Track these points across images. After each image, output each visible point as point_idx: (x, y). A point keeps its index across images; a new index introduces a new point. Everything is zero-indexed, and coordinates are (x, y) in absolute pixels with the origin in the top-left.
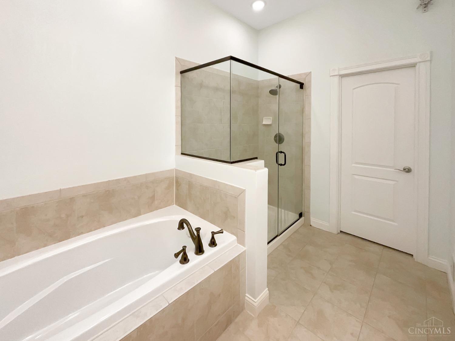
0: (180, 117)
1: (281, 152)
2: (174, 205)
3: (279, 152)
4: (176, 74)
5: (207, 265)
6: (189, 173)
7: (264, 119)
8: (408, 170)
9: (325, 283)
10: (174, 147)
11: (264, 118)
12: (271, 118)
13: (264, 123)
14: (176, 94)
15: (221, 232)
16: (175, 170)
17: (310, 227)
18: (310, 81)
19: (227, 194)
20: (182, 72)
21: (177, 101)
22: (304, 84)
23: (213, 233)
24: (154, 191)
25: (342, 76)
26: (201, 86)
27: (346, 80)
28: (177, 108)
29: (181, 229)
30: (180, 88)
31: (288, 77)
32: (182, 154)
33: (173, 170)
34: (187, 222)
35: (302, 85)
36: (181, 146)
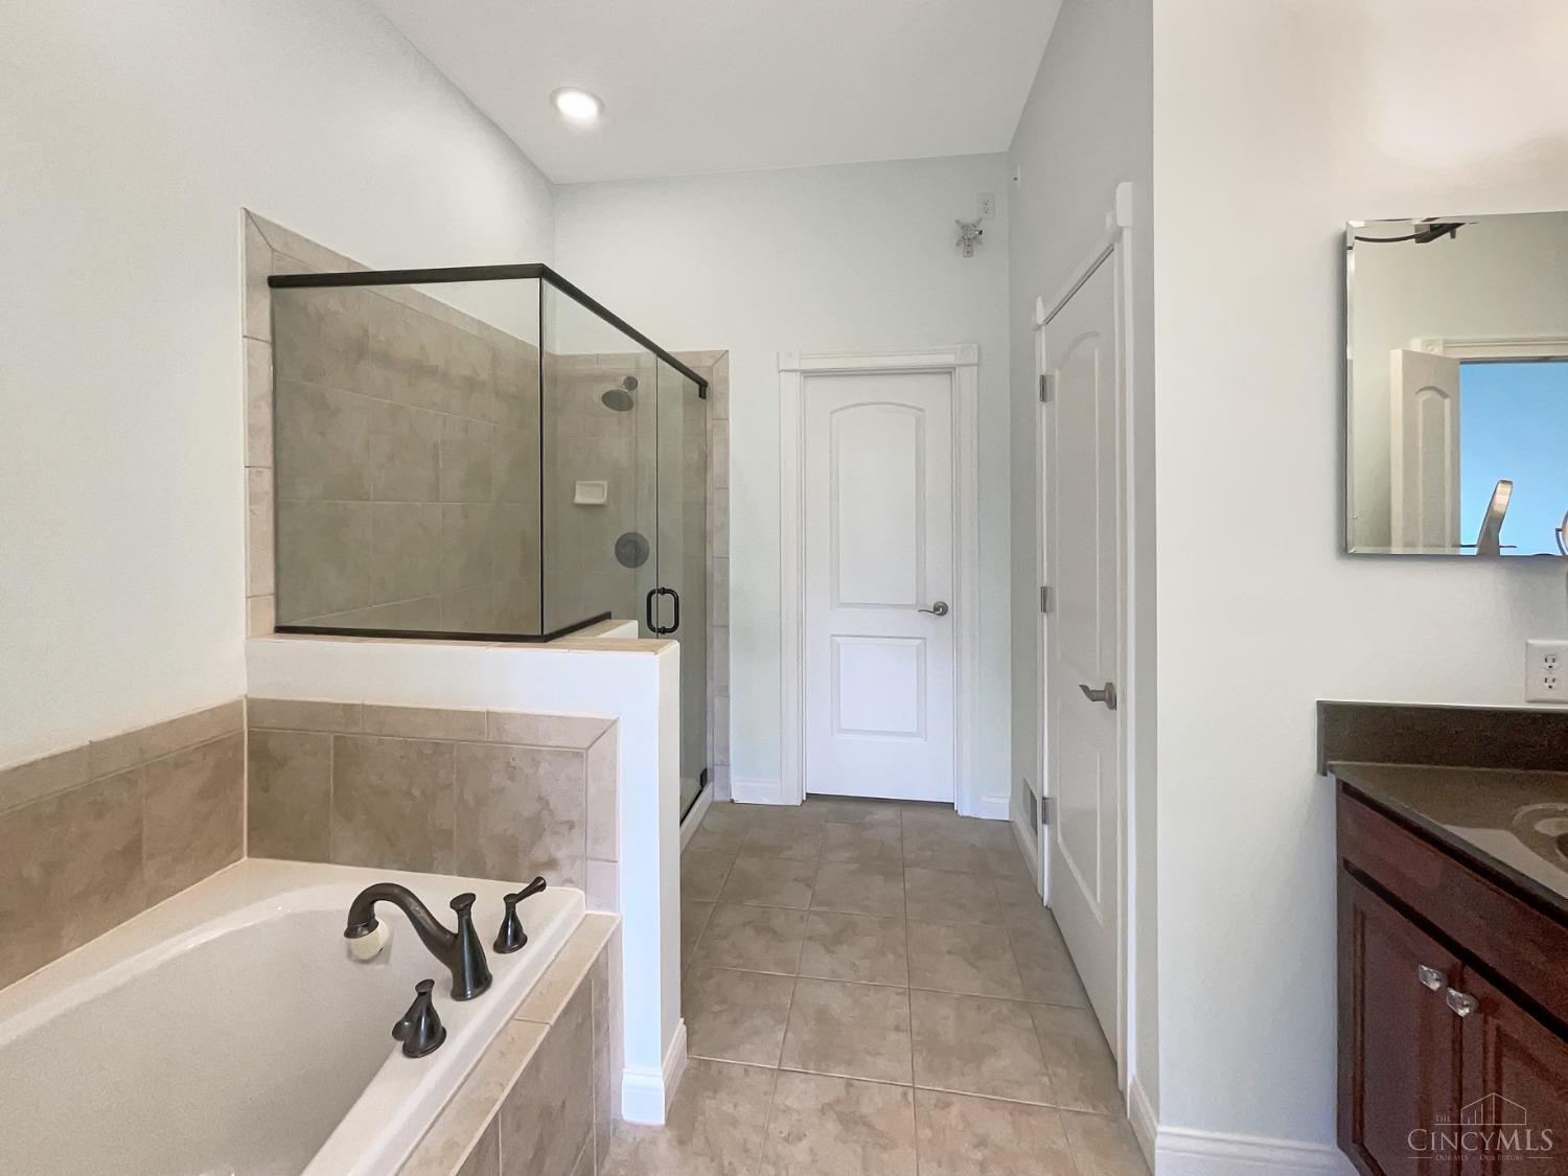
0: (268, 475)
1: (664, 591)
2: (245, 858)
3: (659, 591)
4: (250, 282)
5: (512, 1018)
6: (338, 705)
7: (578, 487)
8: (940, 609)
9: (810, 938)
10: (241, 604)
11: (578, 482)
12: (605, 483)
13: (579, 499)
14: (251, 371)
15: (537, 886)
16: (245, 701)
17: (731, 805)
18: (726, 380)
19: (541, 751)
20: (275, 282)
21: (252, 405)
22: (710, 385)
23: (511, 901)
24: (138, 821)
25: (808, 374)
26: (359, 350)
27: (814, 384)
28: (252, 431)
29: (365, 932)
30: (265, 352)
31: (673, 355)
32: (281, 629)
33: (236, 705)
34: (396, 891)
35: (703, 386)
36: (272, 599)
